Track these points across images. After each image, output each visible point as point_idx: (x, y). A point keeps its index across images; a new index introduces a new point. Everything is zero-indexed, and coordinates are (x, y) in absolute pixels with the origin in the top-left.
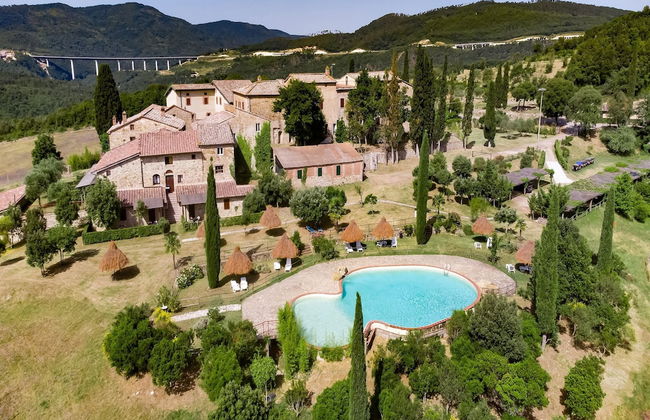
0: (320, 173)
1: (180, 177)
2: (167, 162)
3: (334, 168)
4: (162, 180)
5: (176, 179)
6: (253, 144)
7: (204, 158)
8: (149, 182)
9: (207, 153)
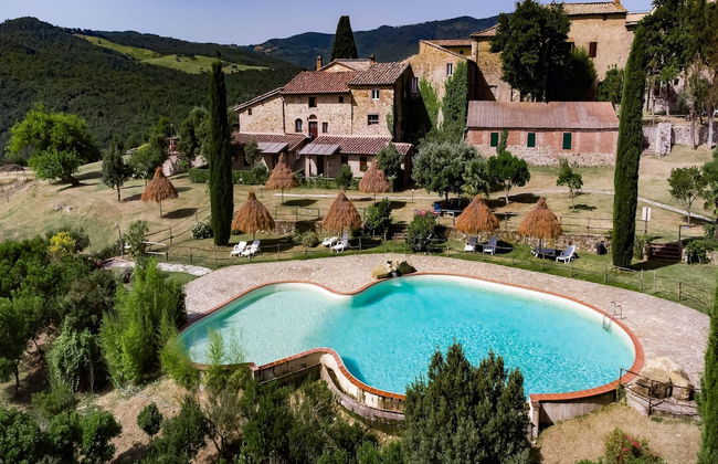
0: (531, 142)
1: (325, 125)
2: (312, 104)
3: (558, 136)
4: (305, 126)
5: (320, 127)
6: (442, 94)
7: (353, 103)
8: (291, 129)
9: (358, 95)
